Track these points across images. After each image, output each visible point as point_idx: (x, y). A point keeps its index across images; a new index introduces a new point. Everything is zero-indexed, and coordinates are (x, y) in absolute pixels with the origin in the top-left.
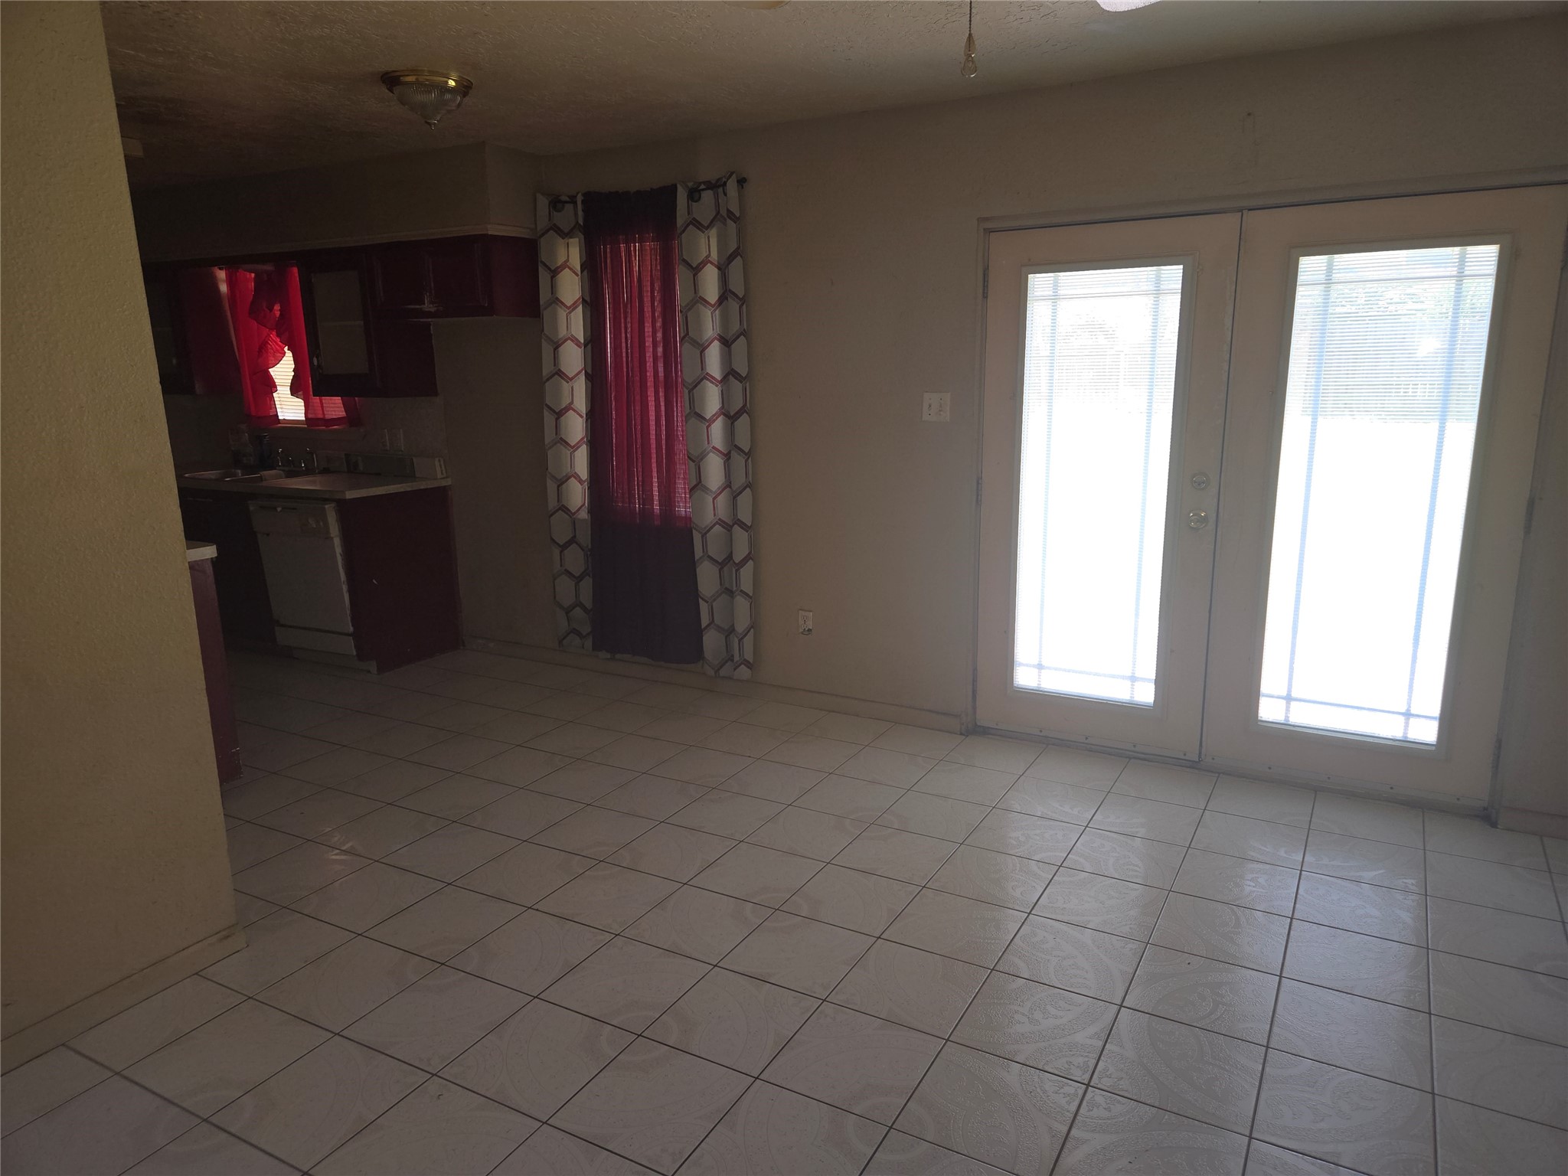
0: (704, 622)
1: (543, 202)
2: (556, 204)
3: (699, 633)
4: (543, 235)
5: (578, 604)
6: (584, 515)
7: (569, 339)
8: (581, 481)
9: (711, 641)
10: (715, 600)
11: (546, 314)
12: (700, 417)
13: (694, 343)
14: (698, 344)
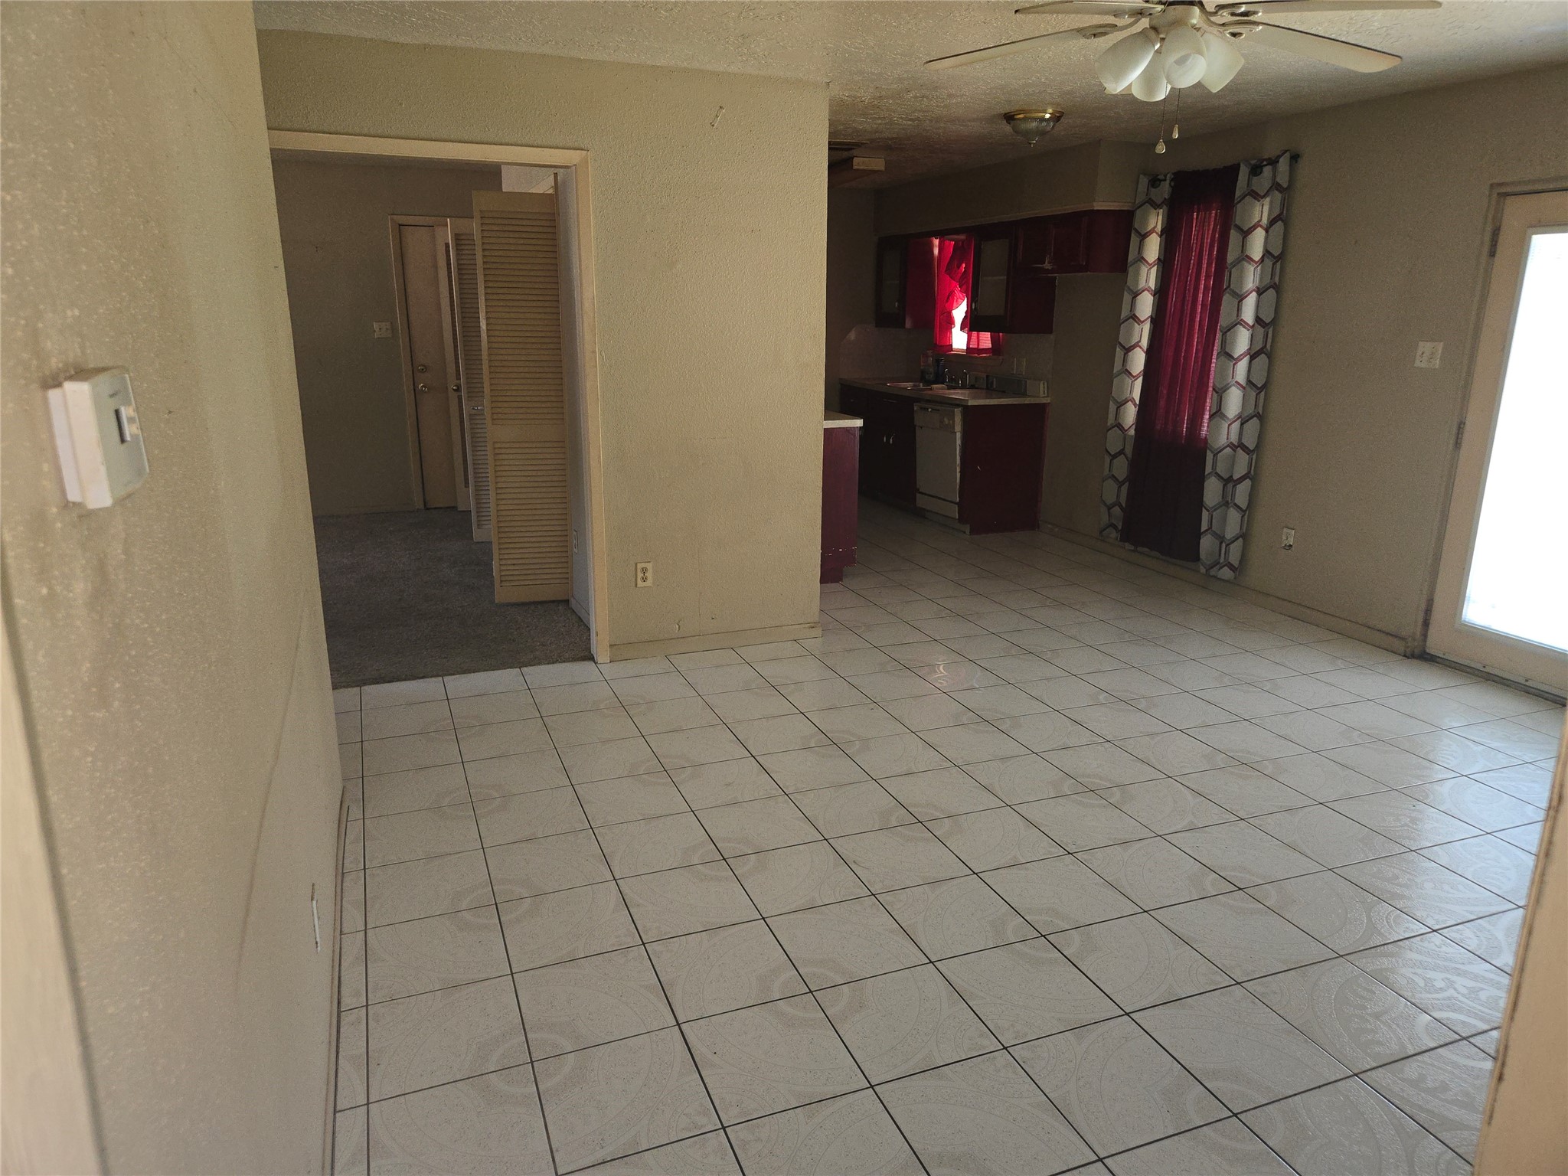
0: (1204, 526)
1: (1144, 181)
2: (1154, 182)
3: (1198, 535)
4: (1139, 207)
5: (1118, 504)
6: (1132, 432)
7: (1146, 289)
8: (1135, 405)
9: (1206, 543)
10: (1215, 510)
11: (1131, 270)
12: (1230, 356)
13: (1234, 294)
14: (1237, 295)
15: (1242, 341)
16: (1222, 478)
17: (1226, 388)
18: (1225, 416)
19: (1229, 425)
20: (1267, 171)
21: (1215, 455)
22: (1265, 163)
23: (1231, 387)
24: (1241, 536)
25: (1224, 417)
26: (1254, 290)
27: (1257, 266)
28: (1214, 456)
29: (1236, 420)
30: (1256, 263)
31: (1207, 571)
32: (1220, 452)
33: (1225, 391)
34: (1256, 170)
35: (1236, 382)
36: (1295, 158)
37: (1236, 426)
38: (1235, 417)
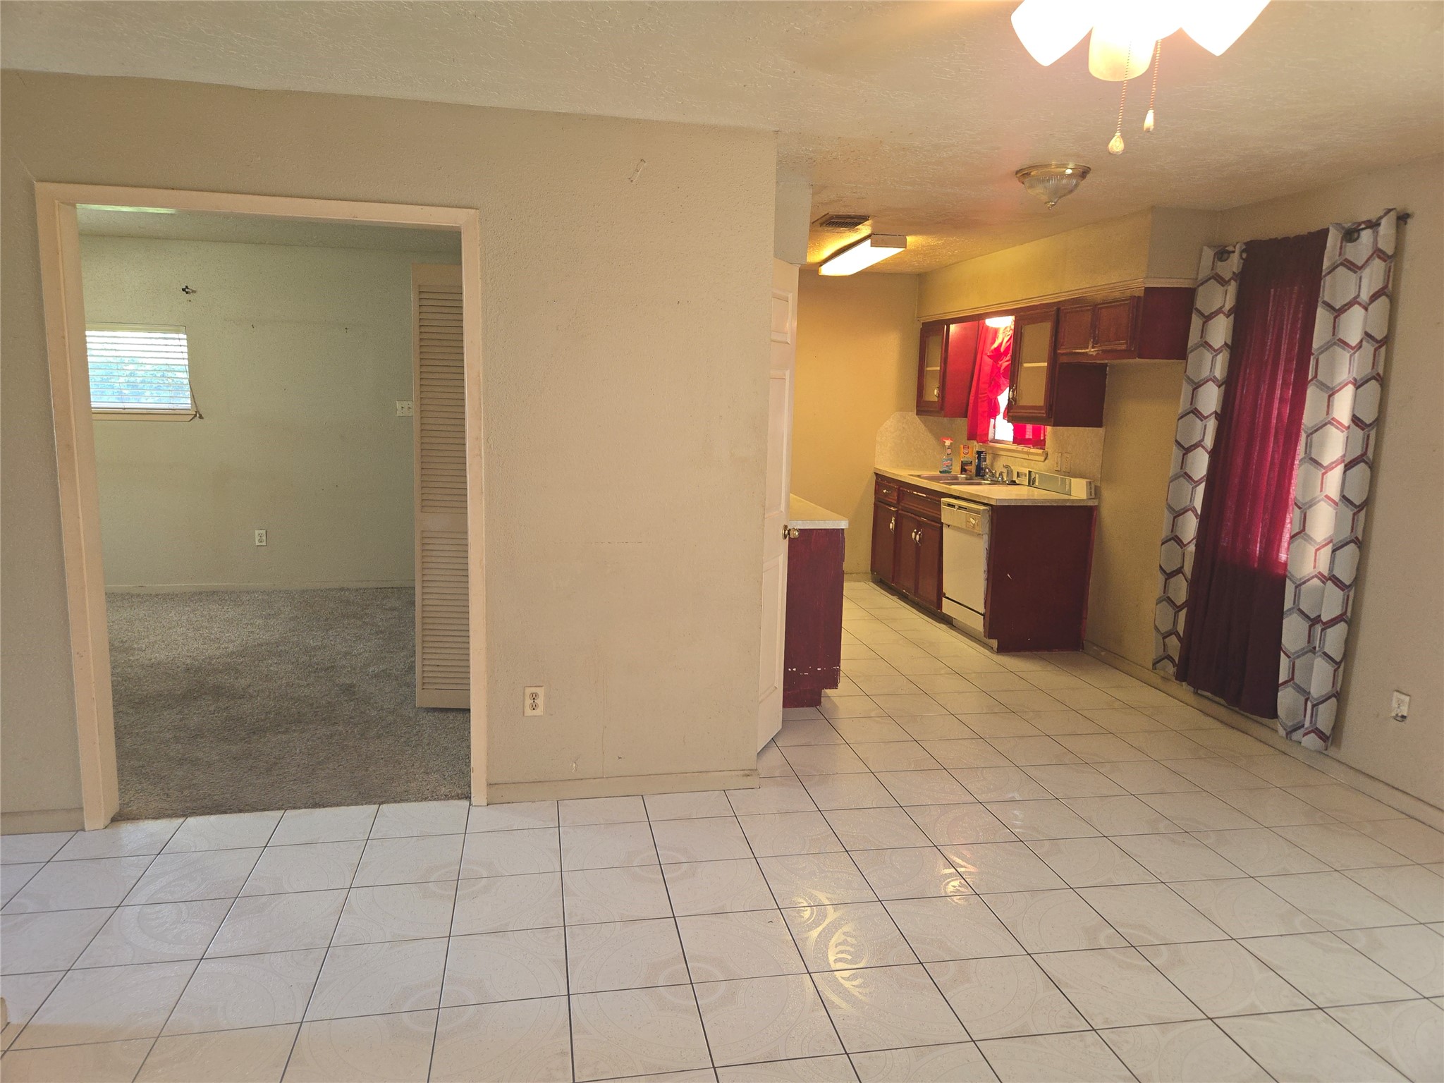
0: (1283, 677)
1: (1208, 254)
2: (1222, 254)
3: (1275, 687)
4: (1202, 284)
5: (1173, 632)
6: (1192, 548)
7: (1211, 379)
8: (1196, 515)
9: (1286, 699)
10: (1298, 657)
11: (1191, 357)
12: (1316, 463)
13: (1323, 386)
14: (1328, 387)
15: (1334, 446)
16: (1307, 617)
17: (1311, 504)
18: (1311, 539)
19: (1317, 550)
20: (1366, 236)
21: (1298, 587)
22: (1363, 226)
23: (1319, 501)
24: (1333, 695)
25: (1309, 539)
26: (1350, 382)
27: (1354, 353)
28: (1296, 587)
29: (1326, 545)
30: (1352, 348)
31: (1287, 734)
32: (1304, 583)
33: (1310, 506)
34: (1351, 235)
35: (1327, 497)
36: (1403, 219)
37: (1326, 553)
38: (1325, 540)
